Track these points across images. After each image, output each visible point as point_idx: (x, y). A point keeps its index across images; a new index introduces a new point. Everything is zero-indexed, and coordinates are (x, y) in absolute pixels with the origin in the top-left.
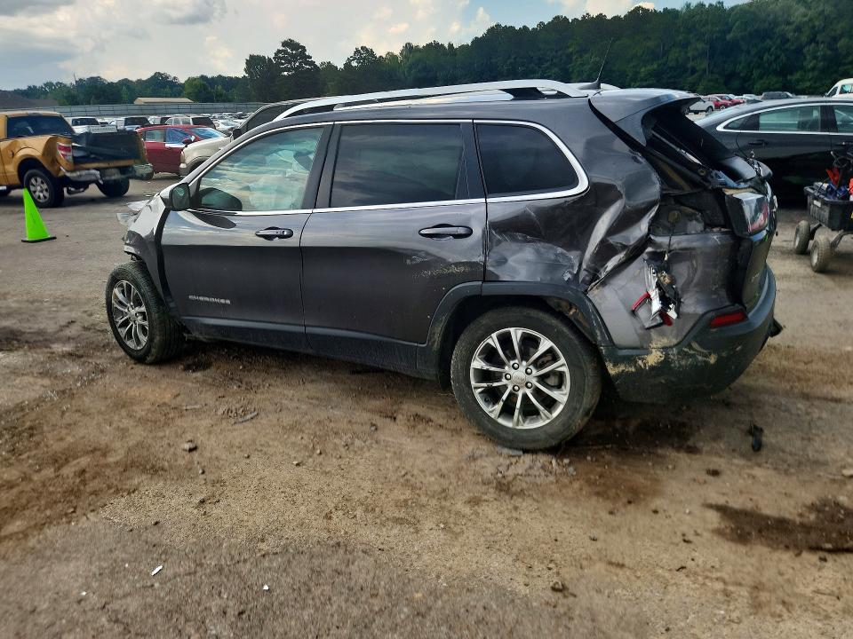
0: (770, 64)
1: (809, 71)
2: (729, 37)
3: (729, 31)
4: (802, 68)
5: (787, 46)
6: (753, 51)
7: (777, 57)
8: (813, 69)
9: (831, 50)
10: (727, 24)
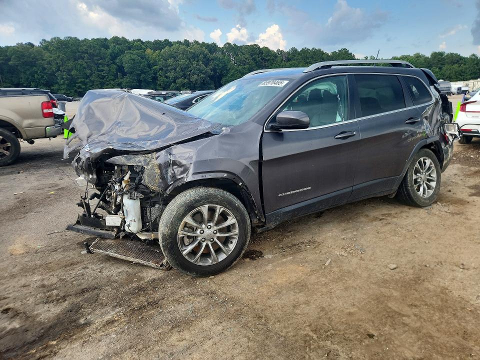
0: (39, 80)
1: (62, 85)
2: (10, 63)
3: (9, 60)
4: (57, 83)
5: (46, 71)
6: (28, 72)
7: (43, 77)
8: (63, 84)
9: (69, 75)
10: (6, 56)
